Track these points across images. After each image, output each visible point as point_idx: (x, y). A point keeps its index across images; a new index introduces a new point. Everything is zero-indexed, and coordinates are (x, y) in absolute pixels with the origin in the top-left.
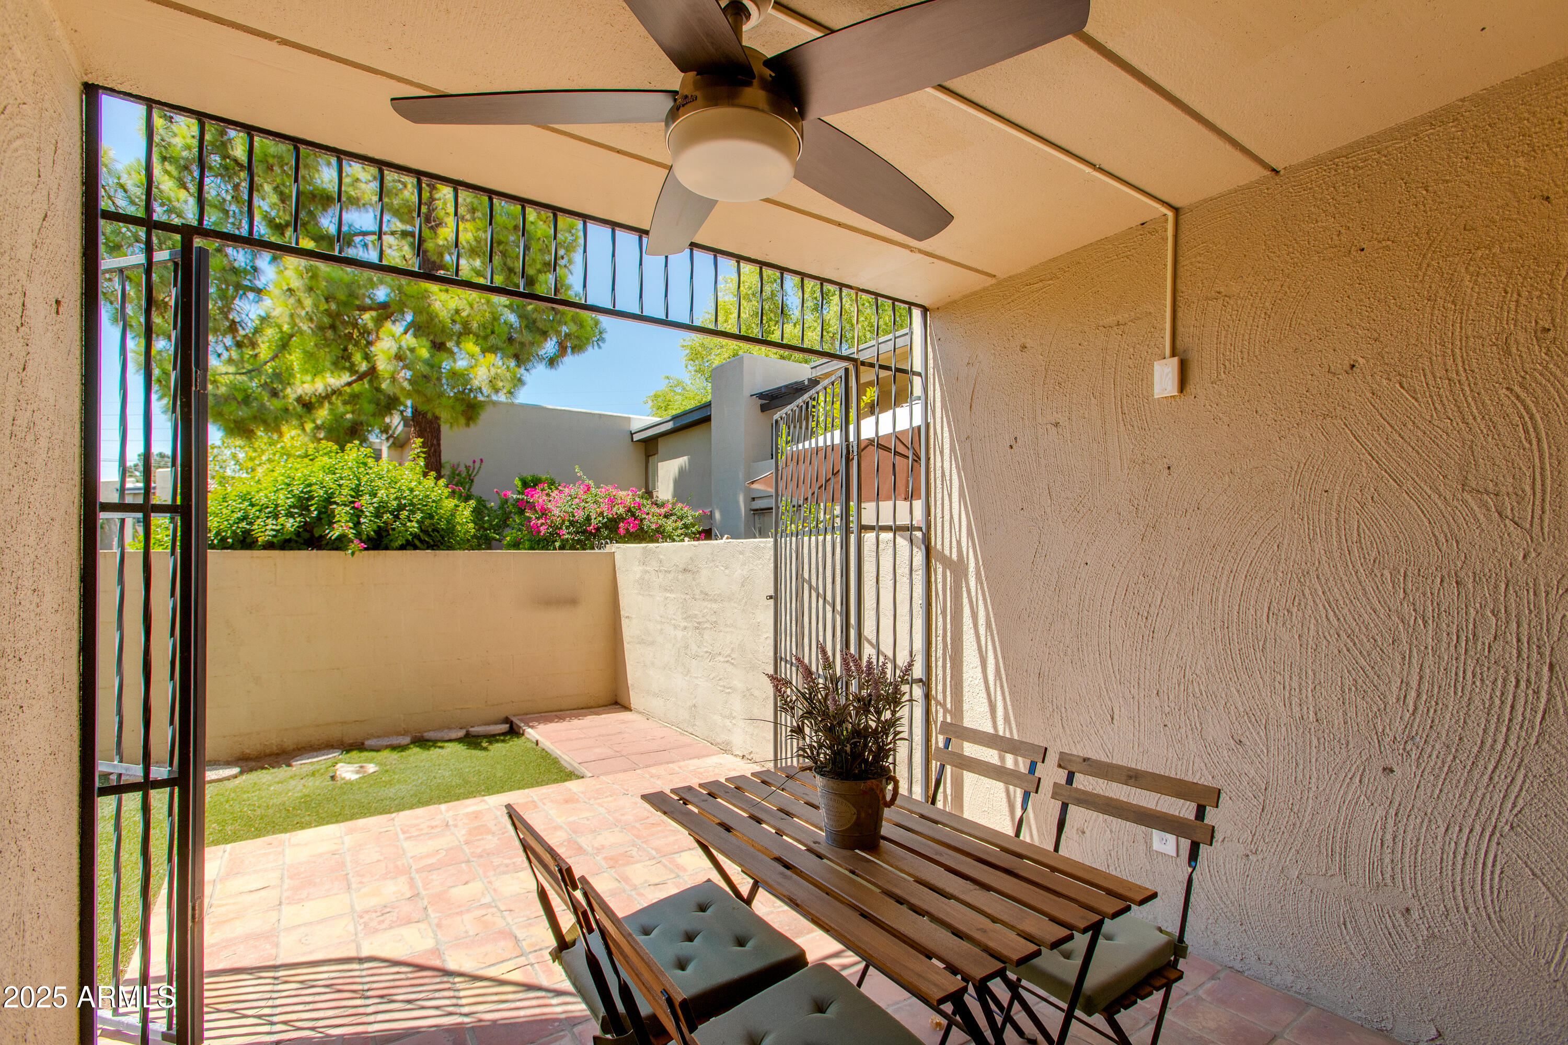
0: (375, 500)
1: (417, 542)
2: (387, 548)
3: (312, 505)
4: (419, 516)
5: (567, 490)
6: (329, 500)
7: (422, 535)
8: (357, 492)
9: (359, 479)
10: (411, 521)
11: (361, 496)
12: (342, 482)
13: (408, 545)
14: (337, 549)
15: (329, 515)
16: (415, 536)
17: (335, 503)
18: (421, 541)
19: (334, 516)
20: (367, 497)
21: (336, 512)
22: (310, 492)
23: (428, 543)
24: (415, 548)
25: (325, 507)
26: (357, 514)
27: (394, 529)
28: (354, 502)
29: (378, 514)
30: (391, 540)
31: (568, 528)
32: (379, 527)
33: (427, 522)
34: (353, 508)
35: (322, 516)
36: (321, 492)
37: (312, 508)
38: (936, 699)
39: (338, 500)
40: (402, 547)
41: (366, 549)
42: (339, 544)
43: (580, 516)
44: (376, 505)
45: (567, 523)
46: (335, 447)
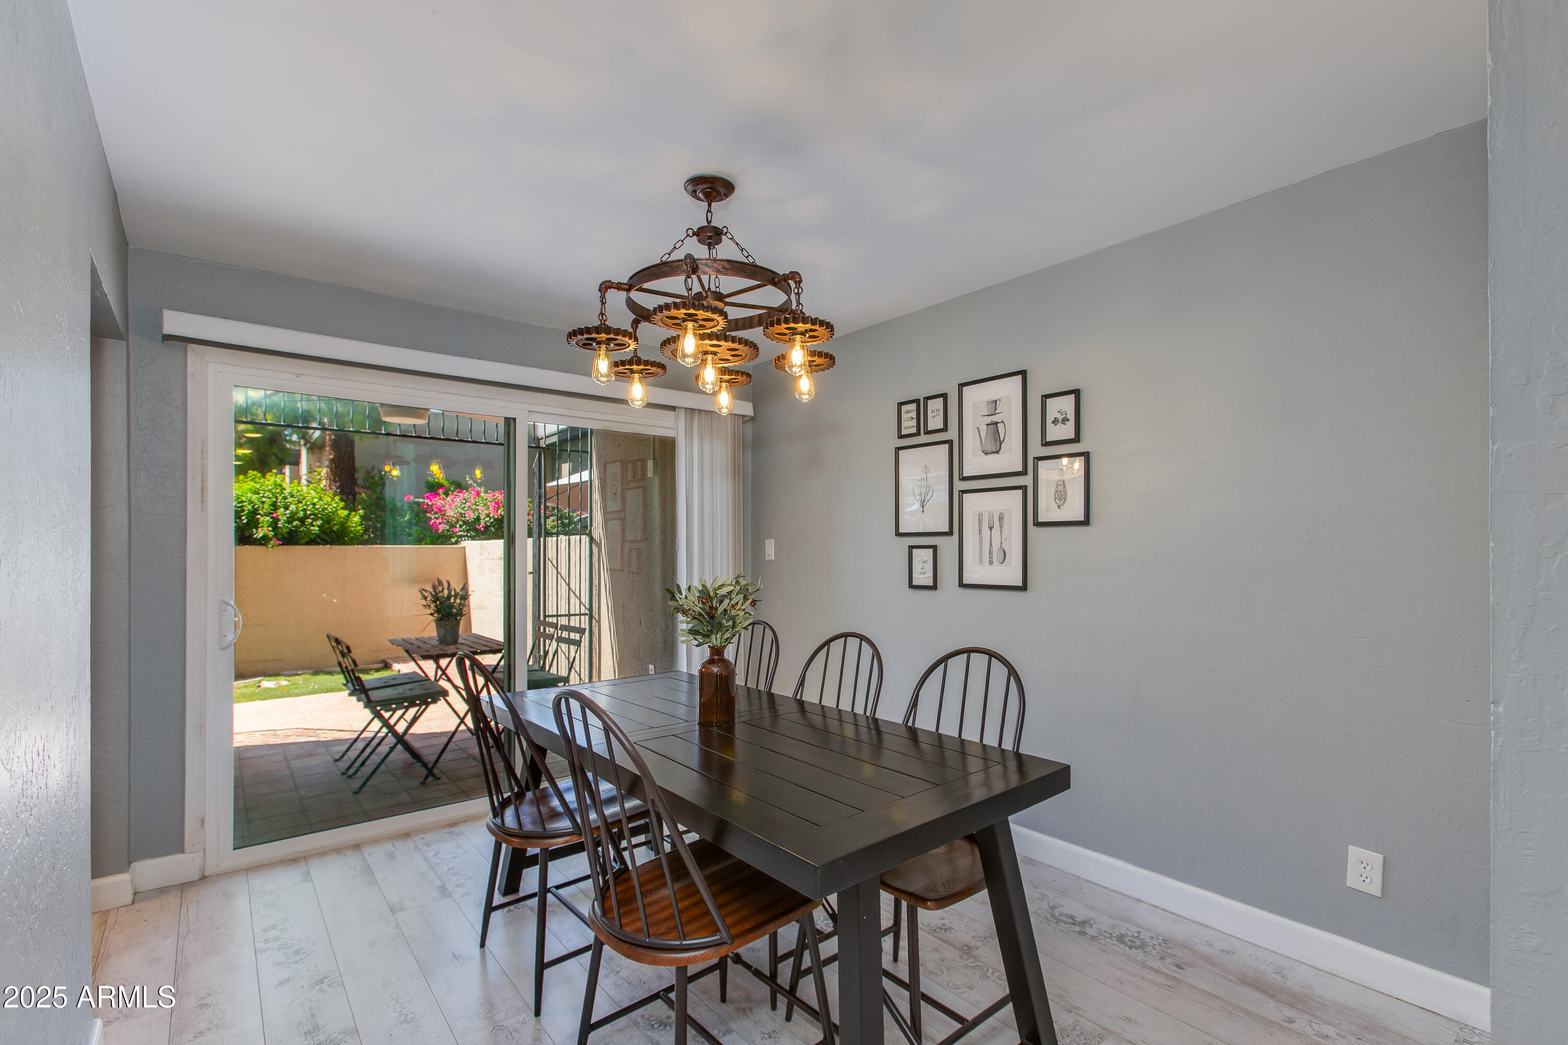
0: (288, 512)
1: (318, 540)
2: (296, 544)
3: (243, 516)
4: (319, 522)
5: (461, 495)
6: (254, 512)
7: (322, 536)
8: (275, 506)
9: (276, 497)
10: (314, 526)
11: (278, 509)
12: (264, 499)
13: (313, 541)
14: (261, 544)
15: (255, 523)
16: (318, 536)
17: (259, 514)
18: (323, 540)
19: (259, 523)
20: (282, 510)
21: (260, 521)
22: (242, 506)
23: (326, 540)
24: (318, 544)
25: (253, 517)
26: (274, 524)
27: (301, 532)
28: (272, 514)
29: (290, 520)
30: (300, 539)
31: (461, 526)
32: (290, 529)
33: (326, 526)
34: (272, 518)
35: (251, 522)
36: (250, 507)
37: (243, 518)
38: (595, 619)
39: (261, 512)
40: (308, 544)
41: (281, 545)
42: (264, 541)
43: (471, 516)
44: (288, 516)
45: (461, 523)
46: (259, 475)
